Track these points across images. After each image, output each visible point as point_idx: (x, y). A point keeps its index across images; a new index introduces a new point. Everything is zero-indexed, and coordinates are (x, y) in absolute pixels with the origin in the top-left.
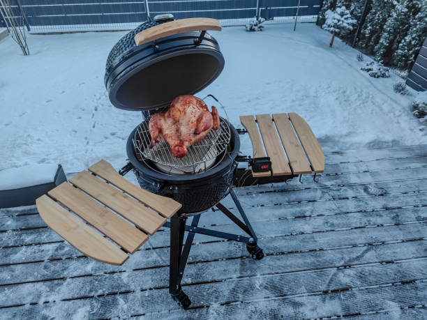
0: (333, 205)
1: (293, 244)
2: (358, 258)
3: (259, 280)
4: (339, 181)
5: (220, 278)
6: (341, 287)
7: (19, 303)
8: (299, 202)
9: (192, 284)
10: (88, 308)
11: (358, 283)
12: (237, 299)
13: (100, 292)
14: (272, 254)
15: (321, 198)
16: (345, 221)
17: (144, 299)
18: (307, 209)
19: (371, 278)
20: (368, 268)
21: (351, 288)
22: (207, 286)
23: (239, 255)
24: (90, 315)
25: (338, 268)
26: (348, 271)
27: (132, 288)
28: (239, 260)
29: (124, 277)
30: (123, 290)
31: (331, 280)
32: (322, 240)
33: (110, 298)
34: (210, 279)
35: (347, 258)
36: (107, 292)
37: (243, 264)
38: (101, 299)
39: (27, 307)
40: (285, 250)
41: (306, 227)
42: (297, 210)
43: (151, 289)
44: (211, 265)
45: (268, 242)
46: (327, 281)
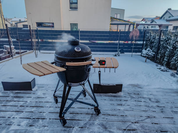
0: (135, 103)
1: (114, 113)
2: (142, 120)
3: (97, 122)
4: (139, 96)
5: (81, 119)
6: (132, 129)
7: (4, 117)
8: (121, 100)
9: (70, 120)
10: (28, 121)
11: (140, 129)
12: (86, 127)
13: (34, 117)
14: (105, 115)
15: (130, 100)
16: (138, 108)
17: (49, 121)
18: (123, 103)
19: (147, 128)
20: (145, 124)
21: (137, 130)
22: (75, 121)
23: (91, 113)
24: (27, 124)
25: (132, 122)
26: (136, 124)
27: (46, 118)
28: (91, 115)
29: (44, 114)
30: (42, 118)
31: (128, 126)
32: (127, 113)
33: (37, 120)
34: (77, 119)
35: (137, 120)
36: (36, 118)
37: (92, 116)
38: (34, 119)
39: (7, 118)
40: (110, 114)
41: (122, 108)
42: (119, 102)
43: (53, 119)
44: (79, 115)
45: (105, 111)
46: (126, 126)
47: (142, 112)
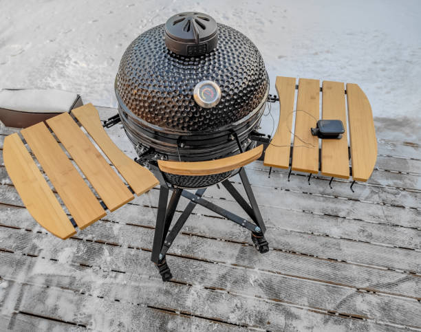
0: (379, 211)
1: (309, 245)
2: (389, 285)
3: (255, 274)
4: (400, 183)
5: (211, 259)
6: (354, 313)
7: (16, 225)
8: (336, 197)
9: (181, 257)
10: (75, 250)
11: (378, 315)
12: (224, 287)
13: (89, 237)
14: (281, 250)
15: (367, 198)
16: (388, 236)
17: (129, 256)
18: (343, 208)
19: (398, 315)
20: (398, 301)
21: (367, 318)
22: (196, 263)
23: (242, 240)
24: (74, 257)
25: (358, 289)
26: (370, 297)
27: (120, 242)
28: (240, 246)
29: (116, 227)
30: (111, 241)
31: (345, 301)
32: (348, 251)
33: (97, 246)
34: (201, 256)
35: (375, 282)
36: (95, 239)
37: (242, 251)
38: (89, 244)
39: (23, 231)
40: (297, 249)
41: (334, 229)
42: (330, 206)
43: (138, 249)
44: (206, 243)
45: (280, 235)
46: (338, 302)
47: (397, 253)
